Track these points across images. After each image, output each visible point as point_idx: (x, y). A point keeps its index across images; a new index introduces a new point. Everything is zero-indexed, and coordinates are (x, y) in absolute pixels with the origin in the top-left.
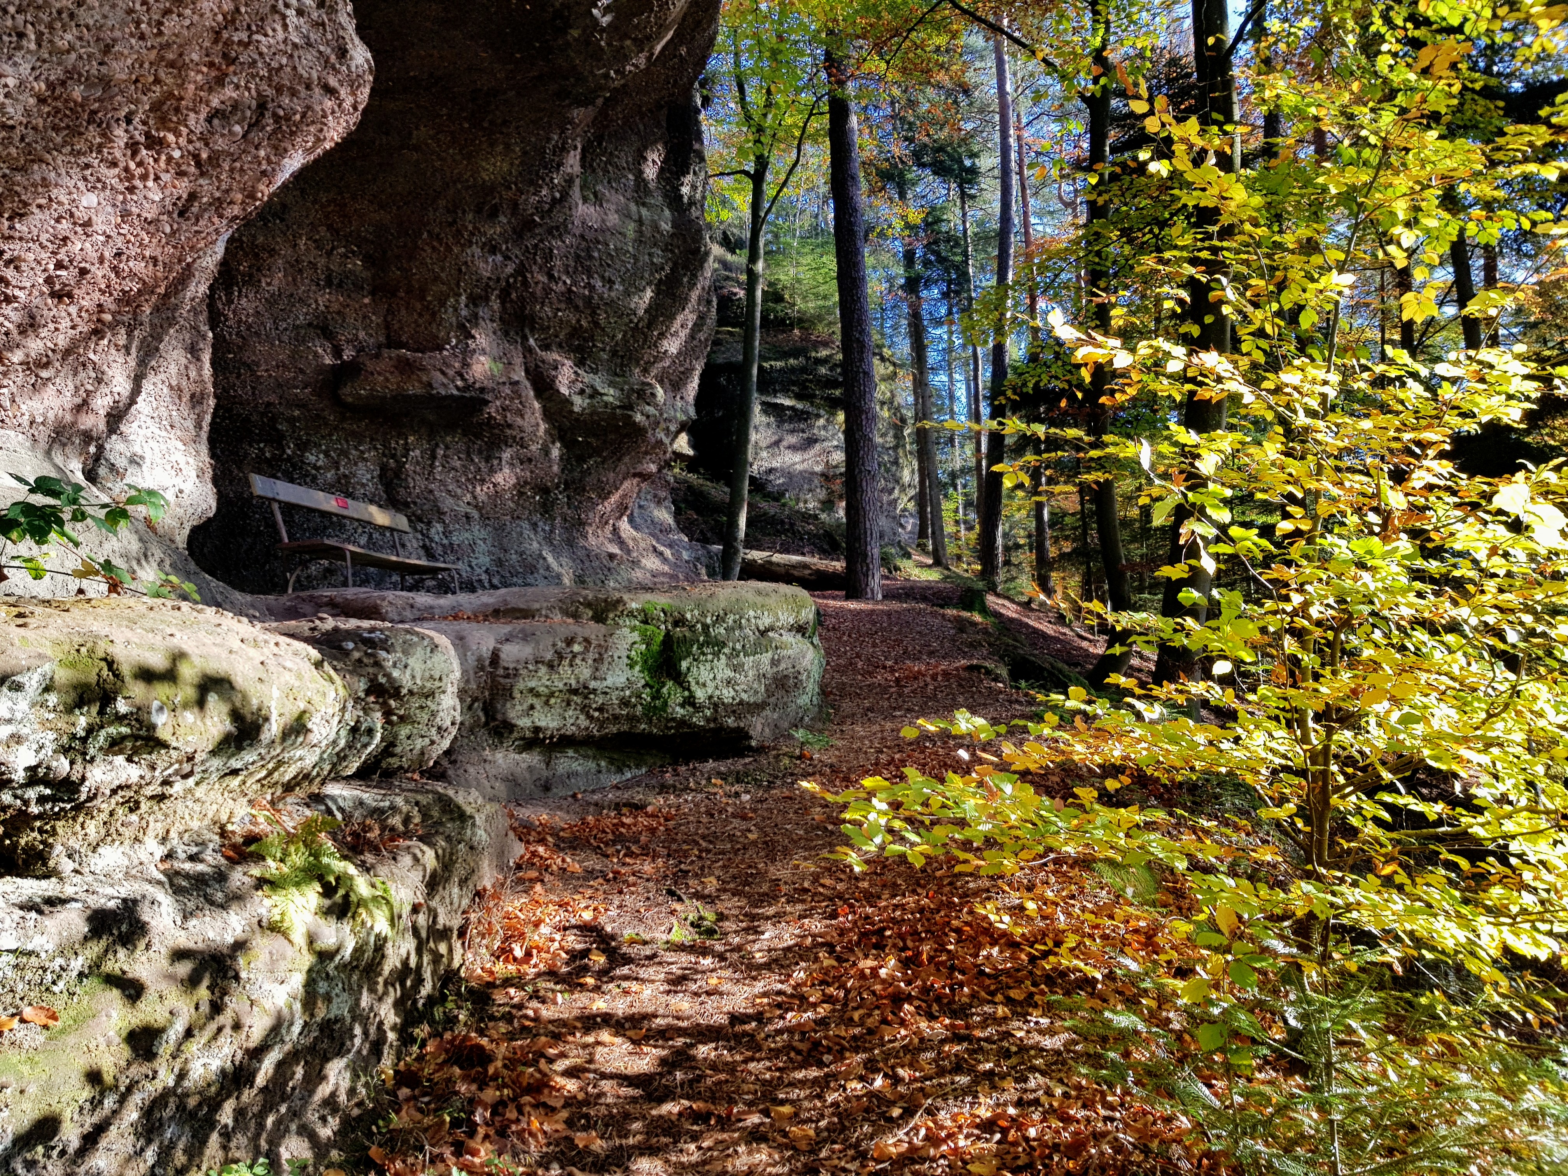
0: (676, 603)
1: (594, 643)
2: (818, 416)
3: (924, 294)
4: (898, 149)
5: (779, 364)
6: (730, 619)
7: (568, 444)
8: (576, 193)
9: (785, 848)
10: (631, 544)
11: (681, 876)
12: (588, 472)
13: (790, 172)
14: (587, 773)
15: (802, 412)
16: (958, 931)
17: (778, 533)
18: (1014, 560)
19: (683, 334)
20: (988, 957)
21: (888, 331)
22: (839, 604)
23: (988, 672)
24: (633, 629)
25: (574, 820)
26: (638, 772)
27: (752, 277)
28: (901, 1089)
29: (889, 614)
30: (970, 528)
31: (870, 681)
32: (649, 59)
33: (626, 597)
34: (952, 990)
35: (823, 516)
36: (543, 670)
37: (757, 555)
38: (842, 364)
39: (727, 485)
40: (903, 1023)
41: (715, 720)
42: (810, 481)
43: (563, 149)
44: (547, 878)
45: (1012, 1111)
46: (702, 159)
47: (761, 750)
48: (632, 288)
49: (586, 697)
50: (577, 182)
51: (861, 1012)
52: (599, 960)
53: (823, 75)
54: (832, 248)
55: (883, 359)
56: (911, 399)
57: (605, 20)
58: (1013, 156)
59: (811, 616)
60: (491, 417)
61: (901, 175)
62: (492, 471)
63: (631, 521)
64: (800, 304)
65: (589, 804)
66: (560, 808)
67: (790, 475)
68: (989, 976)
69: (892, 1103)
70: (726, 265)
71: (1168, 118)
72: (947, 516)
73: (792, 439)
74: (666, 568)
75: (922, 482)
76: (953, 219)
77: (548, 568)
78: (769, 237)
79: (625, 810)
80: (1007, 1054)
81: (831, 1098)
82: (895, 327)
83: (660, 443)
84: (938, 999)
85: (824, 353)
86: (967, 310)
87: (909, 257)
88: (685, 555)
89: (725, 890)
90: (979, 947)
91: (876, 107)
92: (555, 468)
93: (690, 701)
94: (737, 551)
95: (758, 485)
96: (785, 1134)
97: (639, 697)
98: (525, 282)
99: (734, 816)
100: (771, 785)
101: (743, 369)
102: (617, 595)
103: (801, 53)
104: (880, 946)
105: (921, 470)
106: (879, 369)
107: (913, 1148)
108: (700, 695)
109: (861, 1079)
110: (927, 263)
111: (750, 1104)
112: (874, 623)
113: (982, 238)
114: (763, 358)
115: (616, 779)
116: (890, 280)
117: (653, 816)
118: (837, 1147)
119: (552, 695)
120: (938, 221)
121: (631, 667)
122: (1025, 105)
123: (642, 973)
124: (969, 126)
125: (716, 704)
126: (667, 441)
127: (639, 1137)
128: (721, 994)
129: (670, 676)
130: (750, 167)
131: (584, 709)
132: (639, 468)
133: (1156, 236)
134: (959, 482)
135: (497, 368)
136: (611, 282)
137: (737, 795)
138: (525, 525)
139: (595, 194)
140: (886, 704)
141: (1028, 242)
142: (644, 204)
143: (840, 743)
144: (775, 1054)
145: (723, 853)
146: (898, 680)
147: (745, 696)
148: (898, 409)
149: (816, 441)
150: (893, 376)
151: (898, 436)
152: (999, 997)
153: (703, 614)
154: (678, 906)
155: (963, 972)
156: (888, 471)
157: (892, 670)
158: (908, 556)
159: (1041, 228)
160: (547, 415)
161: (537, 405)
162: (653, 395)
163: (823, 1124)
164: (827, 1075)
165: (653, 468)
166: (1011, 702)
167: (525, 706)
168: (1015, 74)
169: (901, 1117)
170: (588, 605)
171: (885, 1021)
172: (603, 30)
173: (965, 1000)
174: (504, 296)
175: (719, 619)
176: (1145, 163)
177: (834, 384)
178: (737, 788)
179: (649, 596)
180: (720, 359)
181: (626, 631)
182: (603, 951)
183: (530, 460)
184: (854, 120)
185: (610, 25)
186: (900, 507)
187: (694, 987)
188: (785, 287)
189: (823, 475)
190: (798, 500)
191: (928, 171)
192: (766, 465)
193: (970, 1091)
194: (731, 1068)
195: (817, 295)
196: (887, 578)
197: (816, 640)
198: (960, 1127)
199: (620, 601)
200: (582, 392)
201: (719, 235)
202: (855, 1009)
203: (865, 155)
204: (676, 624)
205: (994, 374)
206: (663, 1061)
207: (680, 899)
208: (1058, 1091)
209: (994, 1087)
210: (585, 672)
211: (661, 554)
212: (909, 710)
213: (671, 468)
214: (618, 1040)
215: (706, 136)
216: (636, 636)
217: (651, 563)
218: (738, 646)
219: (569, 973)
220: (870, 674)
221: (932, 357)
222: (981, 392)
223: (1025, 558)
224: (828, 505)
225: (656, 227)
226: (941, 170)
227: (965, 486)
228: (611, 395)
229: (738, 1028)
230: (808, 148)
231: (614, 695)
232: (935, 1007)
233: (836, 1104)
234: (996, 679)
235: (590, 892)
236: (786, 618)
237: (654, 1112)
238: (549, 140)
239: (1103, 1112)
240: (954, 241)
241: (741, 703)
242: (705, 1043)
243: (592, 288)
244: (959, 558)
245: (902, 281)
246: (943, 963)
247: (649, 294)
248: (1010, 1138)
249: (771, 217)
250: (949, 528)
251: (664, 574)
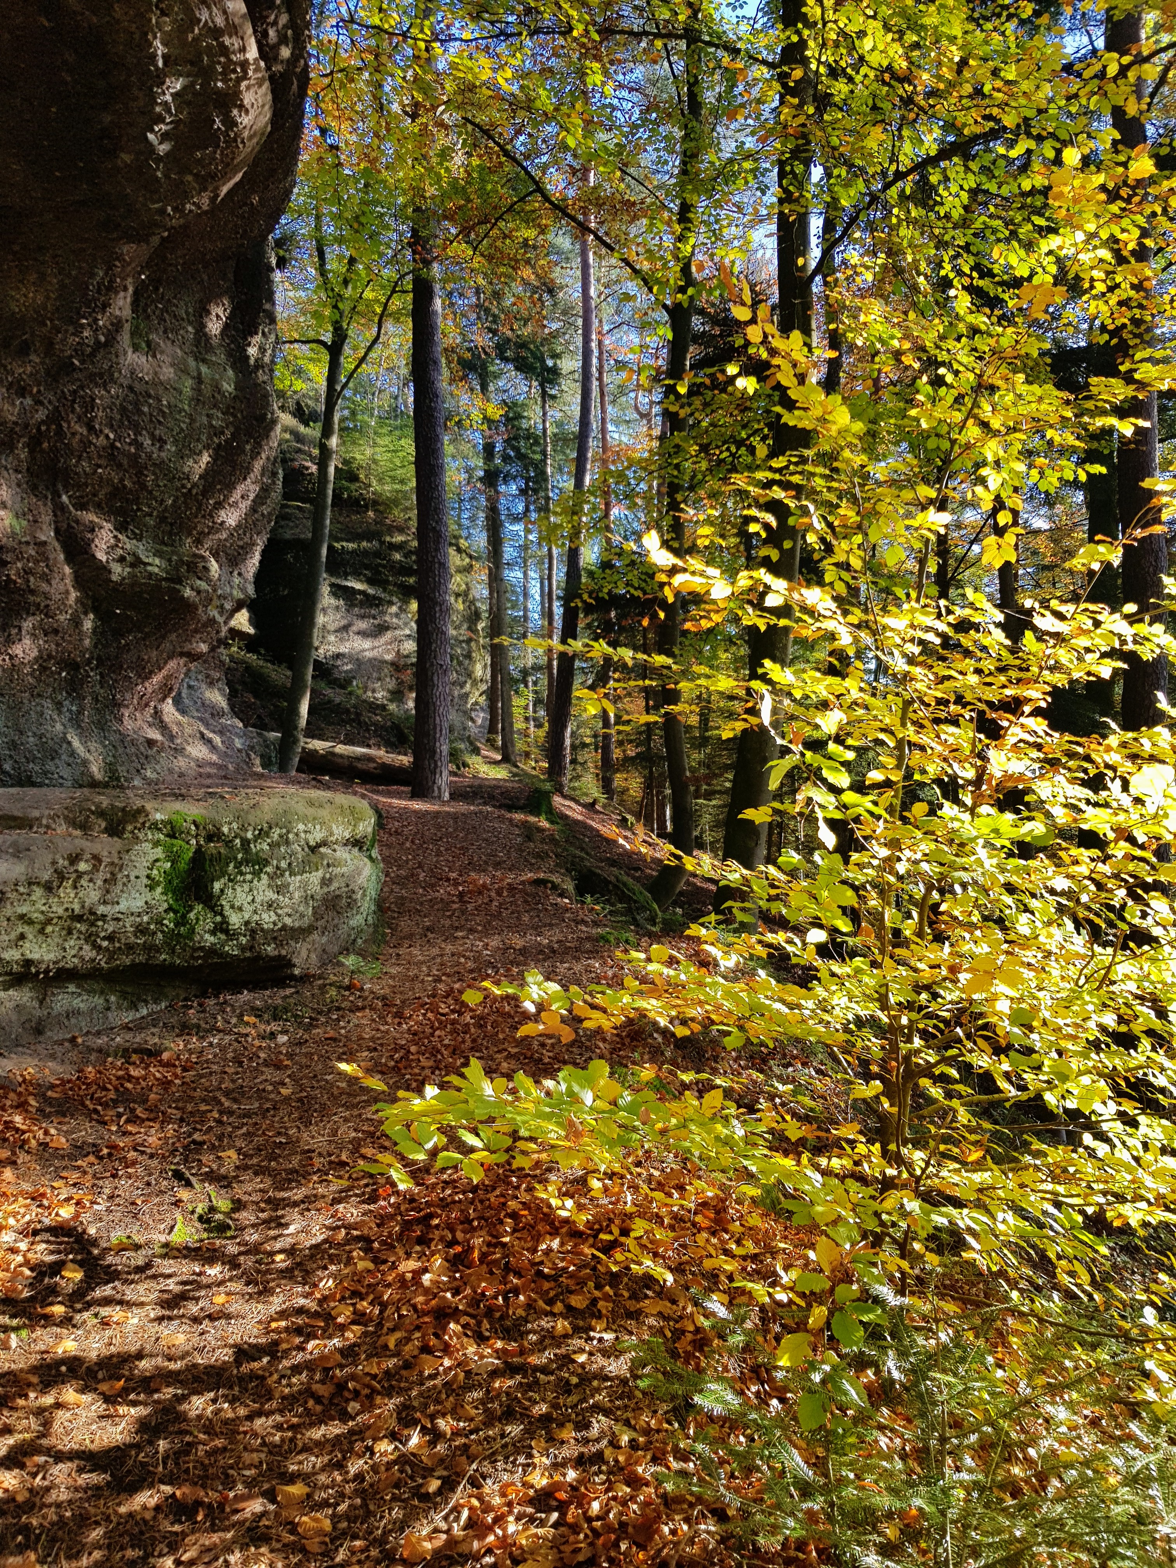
0: (213, 814)
1: (106, 860)
2: (391, 603)
3: (502, 488)
4: (482, 340)
5: (351, 546)
6: (276, 834)
7: (103, 616)
8: (125, 338)
9: (323, 1106)
10: (175, 729)
11: (192, 1150)
12: (127, 648)
13: (370, 349)
14: (92, 1010)
15: (374, 597)
16: (514, 1215)
17: (342, 722)
18: (580, 759)
19: (245, 505)
20: (548, 1251)
21: (466, 522)
22: (403, 803)
23: (555, 887)
24: (157, 843)
25: (67, 1072)
26: (156, 1008)
27: (325, 453)
28: (440, 1448)
29: (455, 817)
30: (539, 726)
31: (433, 895)
32: (213, 200)
33: (149, 806)
34: (506, 1299)
35: (392, 707)
36: (38, 892)
37: (319, 745)
38: (417, 551)
39: (290, 668)
40: (447, 1350)
41: (252, 948)
42: (380, 670)
43: (111, 289)
44: (22, 1157)
45: (572, 1475)
46: (273, 320)
47: (305, 979)
48: (187, 451)
49: (93, 924)
50: (127, 327)
51: (398, 1335)
52: (74, 1275)
53: (408, 253)
54: (411, 432)
55: (459, 550)
56: (486, 593)
57: (163, 148)
58: (595, 361)
59: (370, 830)
60: (9, 580)
61: (484, 366)
62: (9, 641)
63: (177, 702)
64: (375, 486)
65: (90, 1050)
66: (53, 1057)
67: (359, 662)
68: (547, 1277)
69: (428, 1472)
70: (298, 437)
71: (771, 329)
72: (517, 713)
73: (362, 625)
74: (214, 757)
75: (494, 677)
76: (533, 417)
77: (73, 754)
78: (346, 413)
79: (135, 1057)
80: (566, 1388)
81: (355, 1466)
82: (472, 519)
83: (212, 621)
84: (490, 1312)
85: (399, 538)
86: (545, 509)
87: (489, 450)
88: (238, 743)
89: (246, 1168)
90: (538, 1239)
91: (461, 295)
92: (87, 642)
93: (222, 927)
94: (296, 741)
95: (324, 670)
96: (293, 1528)
97: (159, 922)
98: (60, 432)
99: (266, 1063)
100: (312, 1025)
101: (309, 548)
102: (139, 803)
103: (387, 227)
104: (423, 1241)
105: (493, 665)
106: (455, 560)
107: (452, 1542)
108: (235, 920)
109: (394, 1436)
110: (506, 458)
111: (250, 1484)
112: (439, 827)
113: (560, 439)
114: (334, 538)
115: (128, 1017)
116: (469, 470)
117: (169, 1064)
118: (358, 1543)
119: (49, 921)
120: (519, 417)
121: (151, 888)
122: (608, 311)
123: (130, 1293)
124: (554, 326)
125: (253, 930)
126: (220, 620)
127: (97, 1555)
128: (228, 1317)
129: (198, 899)
130: (328, 338)
131: (90, 938)
132: (187, 647)
133: (733, 455)
134: (530, 679)
135: (19, 526)
136: (162, 441)
137: (273, 1035)
138: (48, 703)
139: (149, 344)
140: (448, 923)
141: (605, 448)
142: (204, 361)
143: (394, 971)
144: (289, 1402)
145: (247, 1115)
146: (461, 895)
147: (288, 921)
148: (472, 602)
149: (387, 628)
150: (468, 569)
151: (472, 629)
152: (559, 1307)
153: (243, 828)
154: (184, 1194)
155: (519, 1274)
156: (460, 663)
157: (456, 884)
158: (476, 751)
159: (616, 435)
160: (79, 582)
161: (67, 570)
162: (206, 569)
163: (342, 1508)
164: (352, 1432)
165: (204, 648)
166: (577, 923)
167: (13, 935)
168: (598, 280)
169: (439, 1492)
170: (101, 813)
171: (426, 1349)
172: (159, 159)
173: (520, 1312)
174: (34, 444)
175: (262, 834)
176: (732, 380)
177: (409, 572)
178: (274, 1027)
179: (178, 806)
180: (288, 535)
181: (147, 846)
182: (81, 1264)
183: (56, 632)
184: (438, 304)
185: (167, 154)
186: (471, 701)
187: (193, 1309)
188: (360, 467)
189: (393, 664)
190: (365, 689)
191: (511, 366)
192: (333, 650)
193: (521, 1447)
194: (230, 1428)
195: (393, 478)
196: (455, 774)
197: (375, 853)
198: (510, 1504)
199: (141, 810)
200: (122, 559)
201: (291, 403)
202: (392, 1330)
203: (448, 342)
204: (210, 838)
205: (568, 574)
206: (143, 1426)
207: (189, 1184)
208: (625, 1439)
209: (551, 1439)
210: (92, 895)
211: (209, 741)
212: (471, 931)
213: (227, 646)
214: (86, 1398)
215: (279, 297)
216: (159, 853)
217: (198, 751)
218: (284, 864)
219: (31, 1299)
220: (432, 886)
221: (509, 552)
222: (556, 592)
223: (591, 757)
224: (397, 695)
225: (217, 389)
226: (523, 366)
227: (535, 683)
228: (156, 565)
229: (245, 1368)
230: (389, 326)
231: (128, 922)
232: (486, 1325)
233: (359, 1477)
234: (562, 895)
235: (74, 1176)
236: (341, 831)
237: (123, 1510)
238: (93, 275)
239: (675, 1465)
240: (535, 439)
241: (284, 928)
242: (200, 1393)
243: (139, 446)
244: (527, 755)
245: (481, 473)
246: (496, 1262)
247: (205, 458)
248: (570, 1518)
249: (348, 393)
250: (519, 725)
251: (212, 764)
